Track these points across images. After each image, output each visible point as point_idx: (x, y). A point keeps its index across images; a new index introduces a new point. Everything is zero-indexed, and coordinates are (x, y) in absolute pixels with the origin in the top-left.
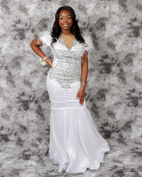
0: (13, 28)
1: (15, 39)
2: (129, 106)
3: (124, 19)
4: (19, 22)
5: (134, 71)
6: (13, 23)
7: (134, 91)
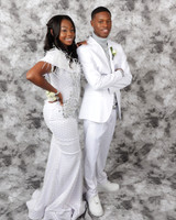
0: (23, 39)
1: (26, 51)
2: (148, 126)
3: (147, 32)
4: (30, 32)
5: (155, 89)
6: (23, 33)
7: (154, 110)
